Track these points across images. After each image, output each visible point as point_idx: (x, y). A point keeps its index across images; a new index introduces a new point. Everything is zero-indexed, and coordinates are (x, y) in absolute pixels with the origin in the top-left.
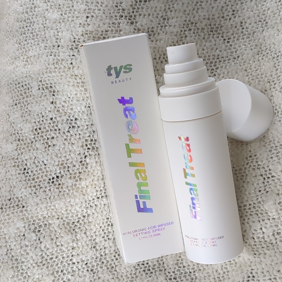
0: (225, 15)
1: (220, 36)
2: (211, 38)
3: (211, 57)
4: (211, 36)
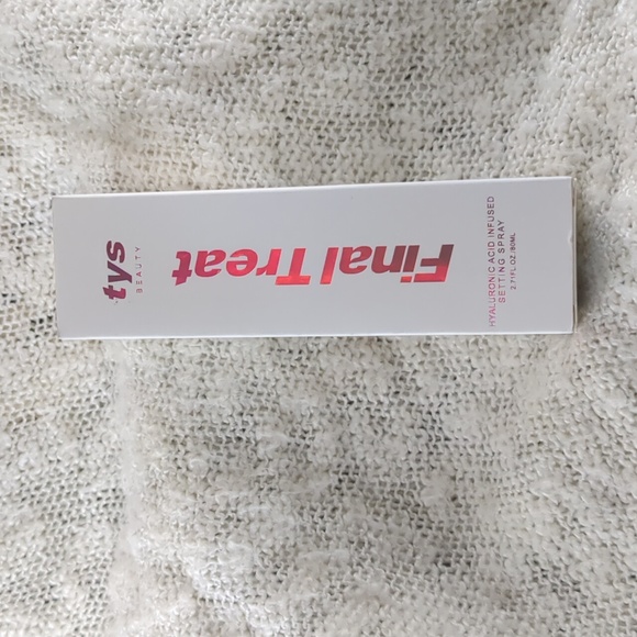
0: (379, 10)
1: (362, 60)
2: (338, 63)
3: (332, 112)
4: (341, 56)
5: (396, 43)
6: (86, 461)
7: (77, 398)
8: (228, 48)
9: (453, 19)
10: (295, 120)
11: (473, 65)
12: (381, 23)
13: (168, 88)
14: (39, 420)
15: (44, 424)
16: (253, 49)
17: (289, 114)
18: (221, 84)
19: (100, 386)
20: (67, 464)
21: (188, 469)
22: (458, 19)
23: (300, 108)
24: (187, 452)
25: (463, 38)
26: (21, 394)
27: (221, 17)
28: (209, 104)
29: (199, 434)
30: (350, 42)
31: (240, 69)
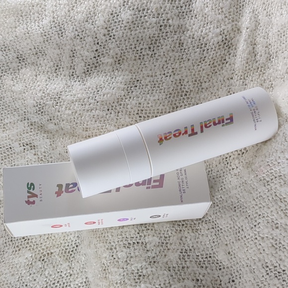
0: (166, 72)
1: (162, 91)
2: (154, 93)
3: (156, 111)
4: (155, 91)
5: (174, 83)
6: (73, 271)
7: (67, 244)
8: (114, 93)
9: (194, 72)
10: (143, 117)
11: (205, 88)
12: (167, 76)
13: (93, 111)
14: (52, 255)
15: (55, 256)
16: (123, 93)
17: (140, 115)
18: (112, 107)
19: (76, 238)
20: (65, 273)
21: (118, 258)
22: (196, 72)
23: (144, 112)
24: (117, 252)
25: (199, 78)
26: (44, 244)
27: (110, 83)
28: (109, 114)
29: (122, 243)
30: (157, 85)
31: (119, 101)
